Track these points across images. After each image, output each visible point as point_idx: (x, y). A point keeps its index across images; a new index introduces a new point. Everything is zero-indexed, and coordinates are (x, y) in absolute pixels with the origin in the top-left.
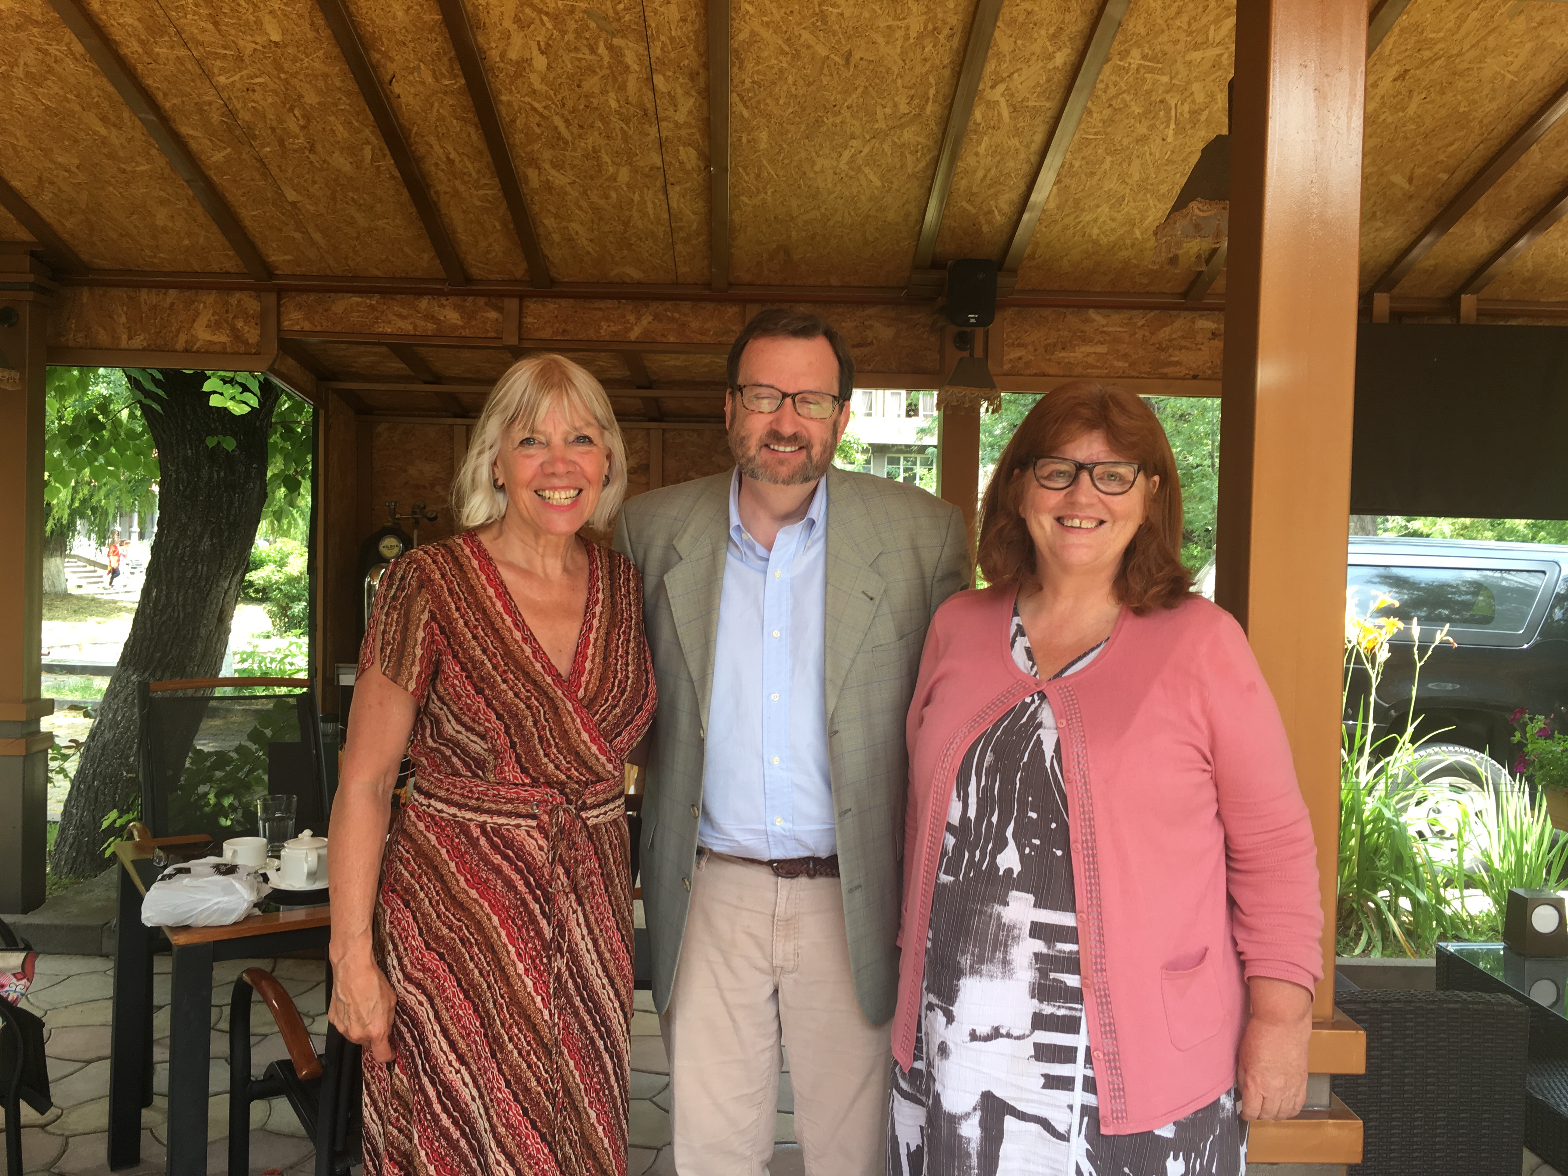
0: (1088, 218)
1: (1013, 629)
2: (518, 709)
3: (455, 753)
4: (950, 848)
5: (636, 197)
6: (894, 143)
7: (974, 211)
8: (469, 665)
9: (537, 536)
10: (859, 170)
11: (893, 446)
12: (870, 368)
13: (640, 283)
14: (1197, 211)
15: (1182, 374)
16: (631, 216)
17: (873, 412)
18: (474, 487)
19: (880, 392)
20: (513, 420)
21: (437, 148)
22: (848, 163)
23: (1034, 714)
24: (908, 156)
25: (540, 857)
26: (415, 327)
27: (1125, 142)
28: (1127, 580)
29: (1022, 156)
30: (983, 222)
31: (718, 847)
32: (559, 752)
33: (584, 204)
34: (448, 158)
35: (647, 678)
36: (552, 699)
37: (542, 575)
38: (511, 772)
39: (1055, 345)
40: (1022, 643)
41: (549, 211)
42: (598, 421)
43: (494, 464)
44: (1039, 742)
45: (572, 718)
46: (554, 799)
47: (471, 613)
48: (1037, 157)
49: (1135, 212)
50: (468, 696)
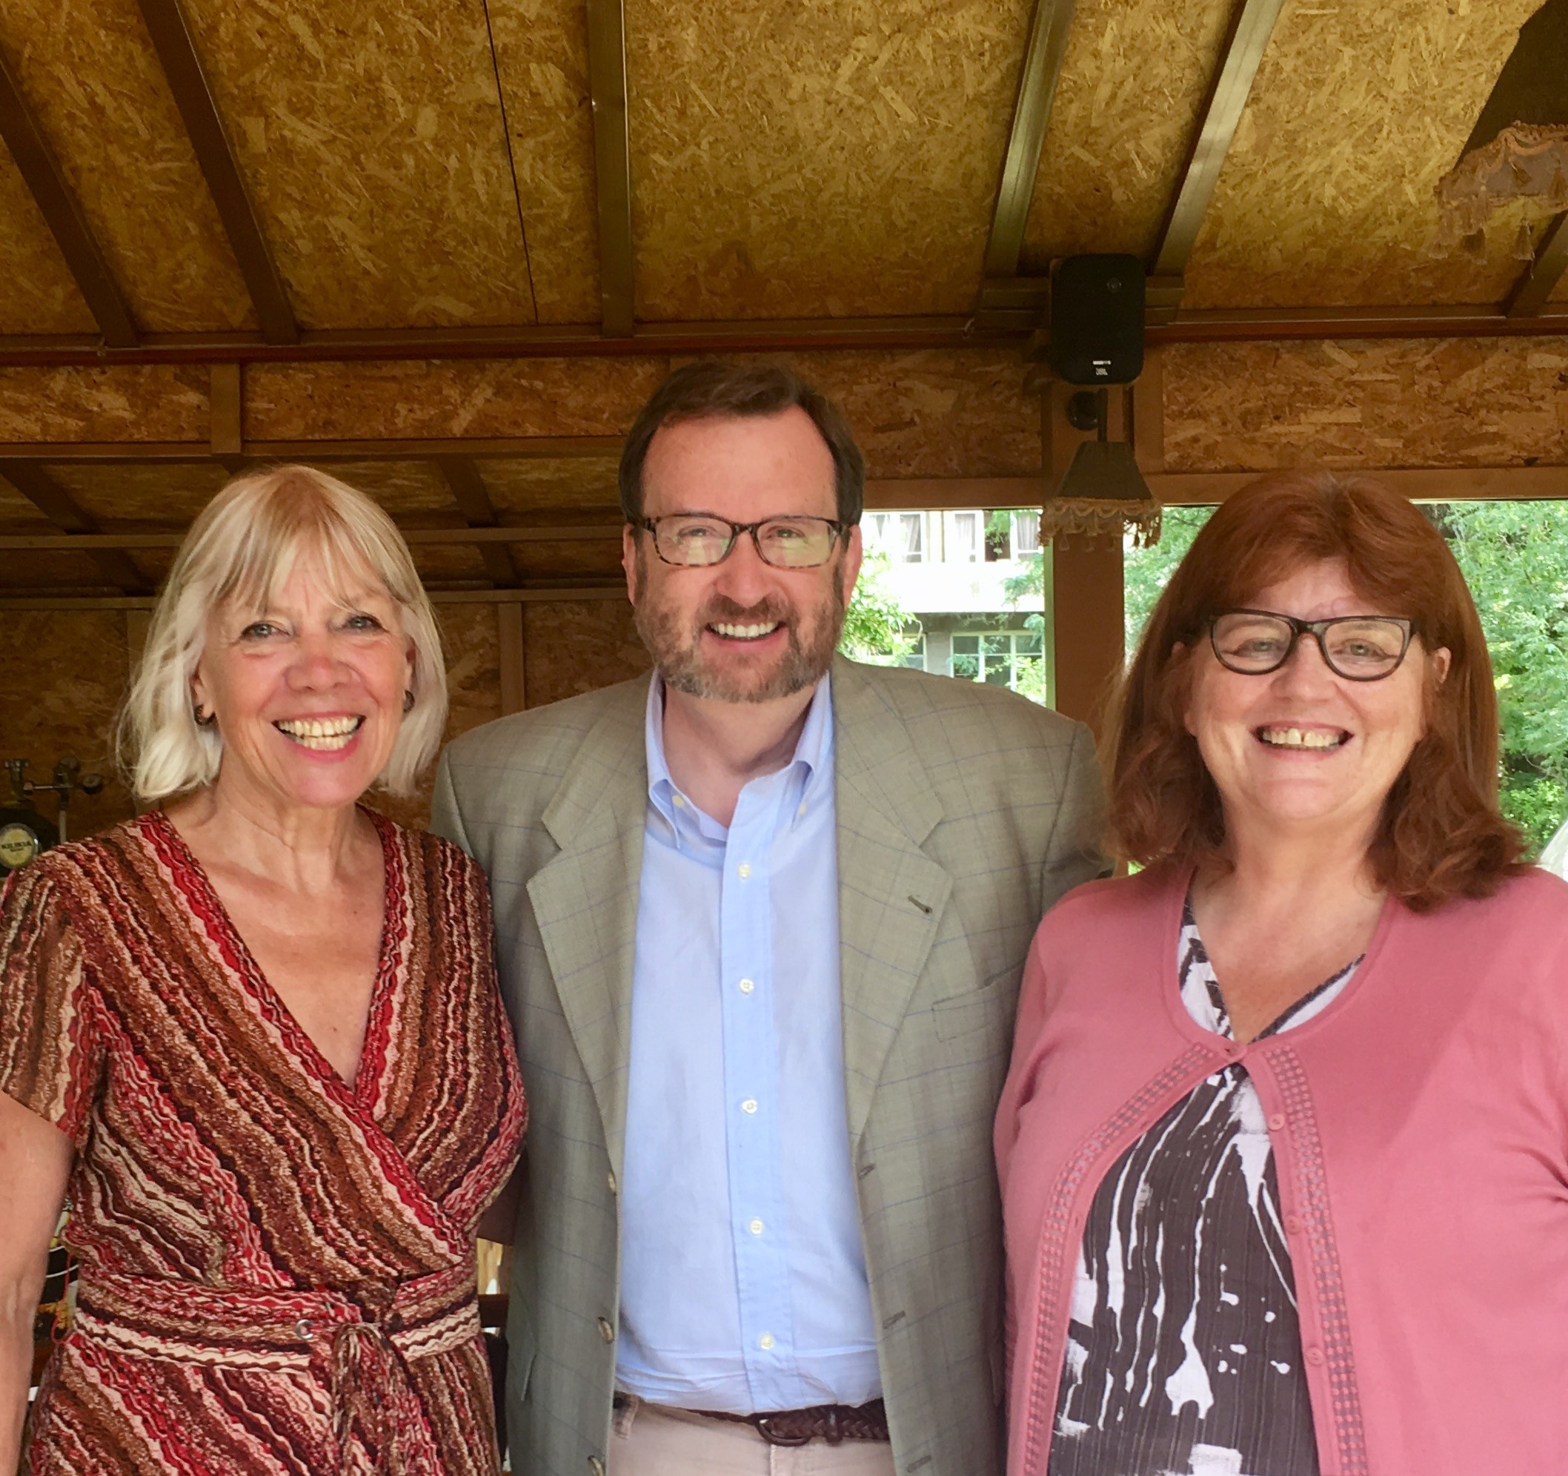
0: (1312, 169)
1: (1184, 948)
2: (261, 1144)
3: (147, 1236)
4: (1078, 1370)
5: (453, 163)
6: (938, 39)
7: (1095, 163)
8: (165, 1066)
9: (281, 809)
10: (874, 94)
11: (964, 616)
12: (911, 469)
13: (466, 327)
14: (1514, 146)
15: (1506, 458)
16: (444, 200)
17: (923, 553)
18: (157, 724)
19: (935, 515)
20: (226, 592)
21: (71, 85)
22: (850, 82)
23: (1226, 1107)
24: (965, 61)
25: (318, 1425)
26: (46, 426)
27: (1379, 19)
28: (1394, 845)
29: (1183, 53)
30: (1114, 182)
31: (653, 1393)
32: (344, 1225)
33: (354, 180)
34: (92, 103)
35: (506, 1075)
36: (324, 1123)
37: (293, 886)
38: (256, 1268)
39: (1260, 412)
40: (1200, 974)
41: (289, 195)
42: (390, 587)
43: (195, 677)
44: (1235, 1160)
45: (364, 1157)
46: (340, 1311)
47: (162, 966)
48: (1212, 57)
49: (1402, 152)
50: (165, 1126)
